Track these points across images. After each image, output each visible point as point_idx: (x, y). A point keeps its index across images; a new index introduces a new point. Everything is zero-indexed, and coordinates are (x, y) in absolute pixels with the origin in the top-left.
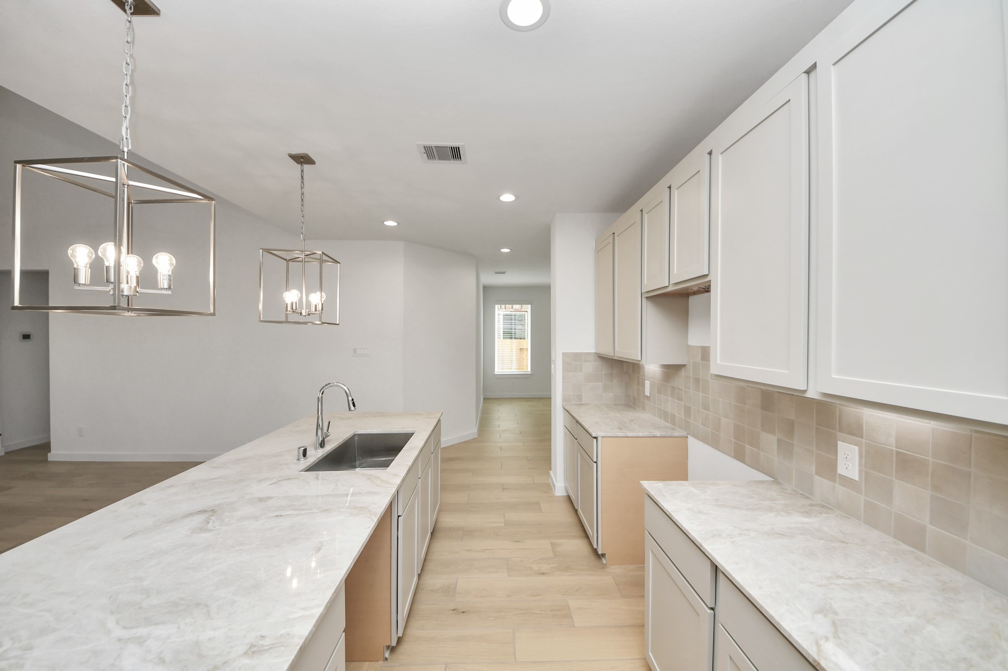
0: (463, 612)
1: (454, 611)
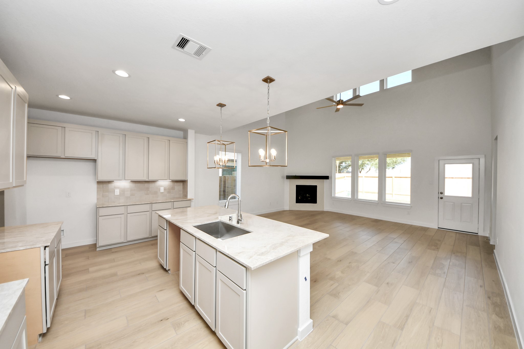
0: (162, 320)
1: (167, 318)
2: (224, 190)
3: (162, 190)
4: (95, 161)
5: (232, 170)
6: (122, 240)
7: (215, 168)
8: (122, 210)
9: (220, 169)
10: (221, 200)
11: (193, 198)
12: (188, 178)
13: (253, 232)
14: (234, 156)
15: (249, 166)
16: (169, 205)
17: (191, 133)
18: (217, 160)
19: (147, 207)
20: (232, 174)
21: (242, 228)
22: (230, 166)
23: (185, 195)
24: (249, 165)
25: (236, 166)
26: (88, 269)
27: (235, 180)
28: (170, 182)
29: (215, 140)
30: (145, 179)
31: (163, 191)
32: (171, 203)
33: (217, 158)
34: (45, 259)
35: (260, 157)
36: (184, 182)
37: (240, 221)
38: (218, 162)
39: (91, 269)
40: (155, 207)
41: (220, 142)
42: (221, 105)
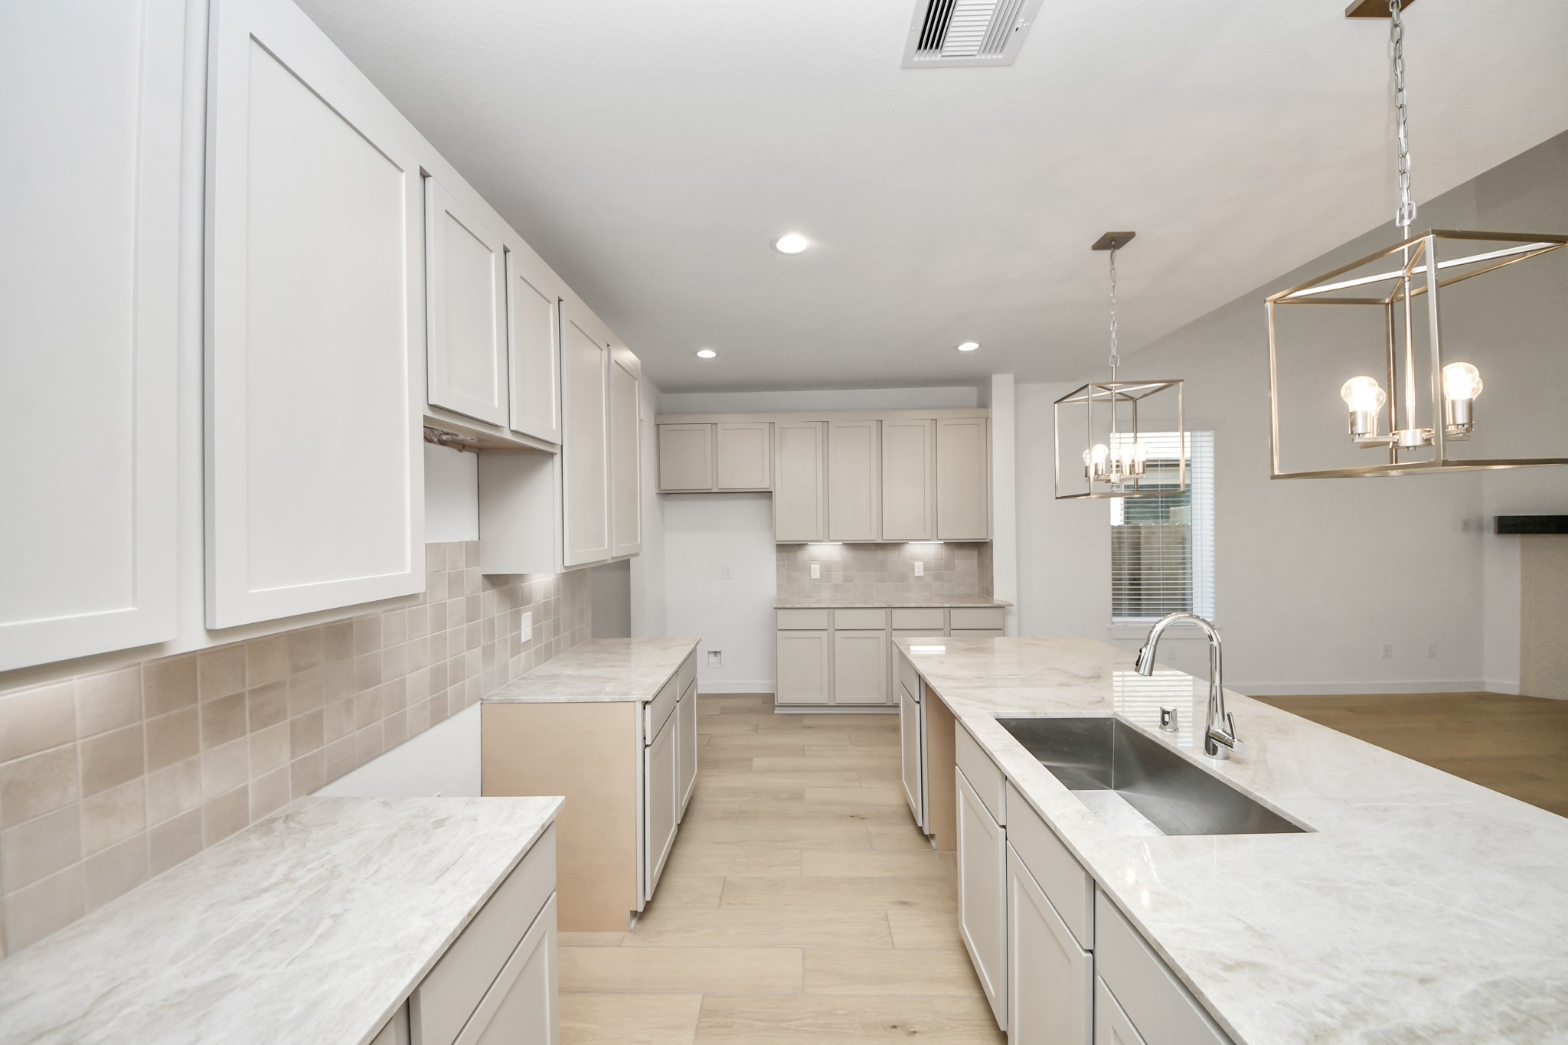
0: (895, 1027)
1: (912, 1030)
2: (1135, 579)
3: (919, 570)
4: (768, 494)
5: (1167, 502)
6: (824, 700)
7: (1089, 494)
8: (820, 619)
9: (1112, 499)
10: (1120, 615)
11: (1011, 602)
12: (993, 537)
13: (1313, 831)
14: (1179, 445)
15: (1274, 477)
16: (936, 618)
17: (1002, 387)
18: (1096, 465)
19: (877, 619)
20: (1168, 517)
21: (1238, 785)
22: (1156, 486)
23: (987, 591)
24: (1277, 472)
25: (1188, 486)
26: (750, 760)
27: (1182, 540)
28: (939, 546)
29: (1087, 386)
30: (873, 537)
31: (921, 574)
32: (941, 610)
33: (1096, 456)
34: (644, 731)
35: (1353, 424)
36: (981, 548)
37: (1221, 747)
38: (1100, 473)
39: (758, 762)
40: (900, 618)
41: (1107, 392)
42: (1112, 242)
